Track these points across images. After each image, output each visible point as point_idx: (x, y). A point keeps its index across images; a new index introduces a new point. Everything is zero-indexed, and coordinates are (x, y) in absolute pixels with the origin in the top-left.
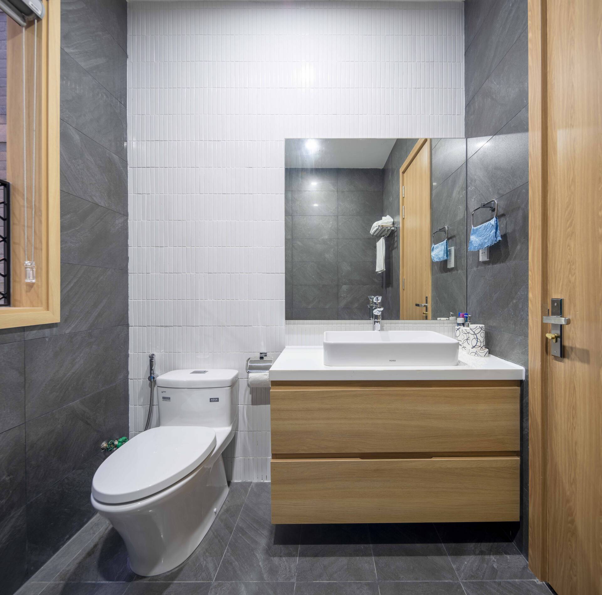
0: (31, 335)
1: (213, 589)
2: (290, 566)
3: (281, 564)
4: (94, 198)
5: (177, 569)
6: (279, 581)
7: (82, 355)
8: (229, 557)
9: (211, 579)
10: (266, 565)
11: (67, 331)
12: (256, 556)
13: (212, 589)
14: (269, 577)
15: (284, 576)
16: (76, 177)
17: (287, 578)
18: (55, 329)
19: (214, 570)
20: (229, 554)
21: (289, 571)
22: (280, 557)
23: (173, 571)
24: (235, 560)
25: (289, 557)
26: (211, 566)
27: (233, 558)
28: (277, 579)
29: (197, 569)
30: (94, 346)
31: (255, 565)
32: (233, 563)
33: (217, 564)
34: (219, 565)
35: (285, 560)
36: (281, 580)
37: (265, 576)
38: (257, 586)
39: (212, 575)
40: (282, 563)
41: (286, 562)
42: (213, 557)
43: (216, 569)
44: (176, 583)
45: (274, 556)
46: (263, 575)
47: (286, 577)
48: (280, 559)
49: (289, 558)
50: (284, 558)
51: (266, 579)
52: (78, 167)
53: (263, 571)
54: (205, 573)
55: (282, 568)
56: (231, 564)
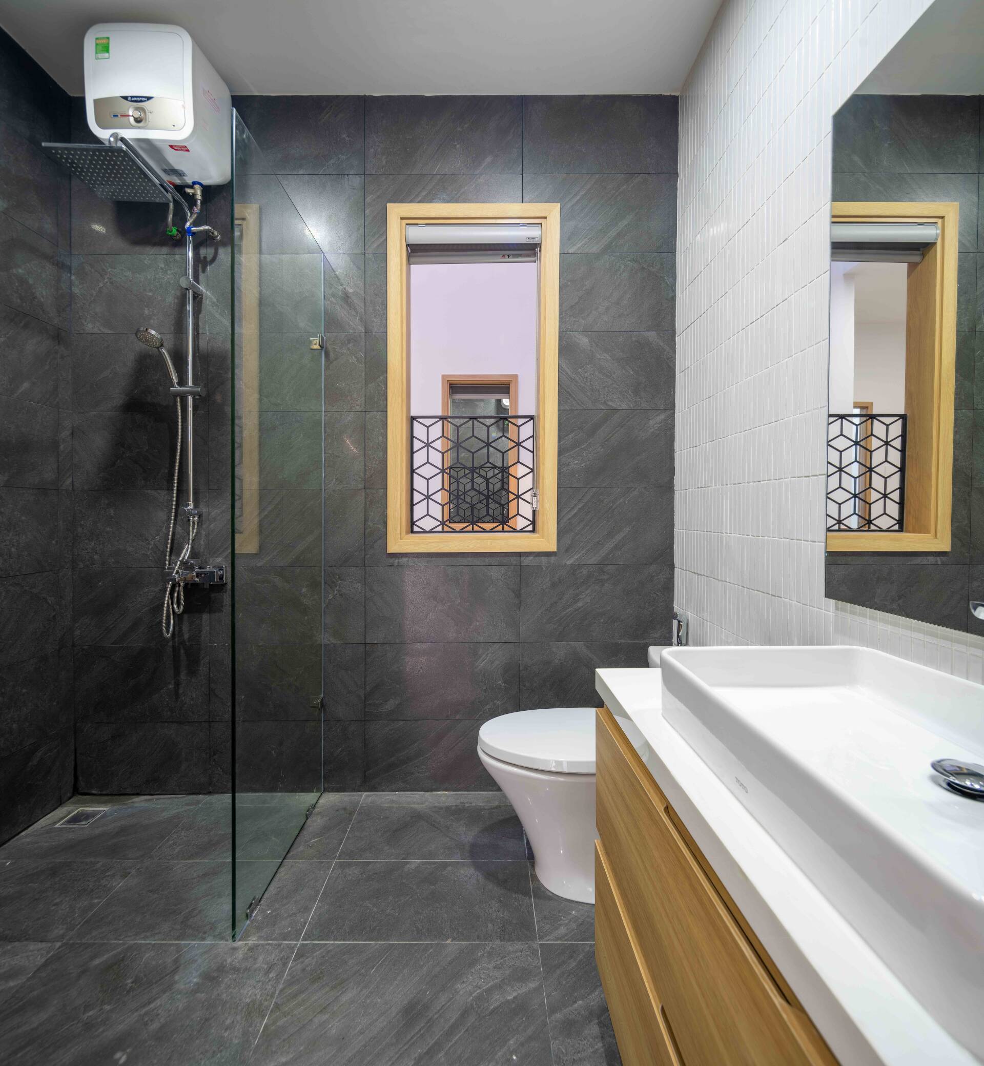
0: (526, 561)
1: (527, 946)
2: (585, 1060)
3: (585, 1042)
4: (610, 403)
5: (551, 894)
6: (552, 1043)
7: (587, 592)
8: (583, 951)
9: (541, 938)
10: (579, 1013)
11: (569, 563)
12: (593, 992)
13: (527, 944)
14: (557, 1024)
15: (564, 1051)
16: (583, 387)
17: (560, 1058)
18: (553, 558)
19: (555, 937)
20: (588, 949)
21: (574, 1060)
22: (602, 1037)
23: (547, 892)
24: (578, 960)
25: (606, 1056)
26: (562, 930)
27: (581, 956)
28: (555, 1039)
29: (555, 917)
30: (606, 585)
31: (576, 994)
32: (572, 960)
33: (566, 938)
34: (566, 940)
35: (596, 1047)
36: (554, 1045)
37: (558, 1016)
38: (539, 1006)
39: (547, 938)
40: (589, 1043)
41: (591, 1050)
42: (576, 929)
43: (557, 939)
44: (531, 901)
45: (599, 1023)
46: (558, 1011)
47: (561, 1056)
48: (597, 1038)
49: (604, 1055)
50: (600, 1045)
51: (553, 1018)
52: (586, 375)
53: (567, 1009)
54: (549, 928)
55: (579, 1044)
56: (571, 957)
